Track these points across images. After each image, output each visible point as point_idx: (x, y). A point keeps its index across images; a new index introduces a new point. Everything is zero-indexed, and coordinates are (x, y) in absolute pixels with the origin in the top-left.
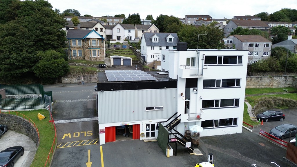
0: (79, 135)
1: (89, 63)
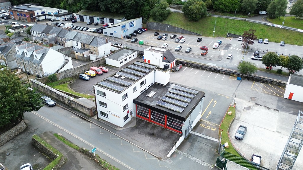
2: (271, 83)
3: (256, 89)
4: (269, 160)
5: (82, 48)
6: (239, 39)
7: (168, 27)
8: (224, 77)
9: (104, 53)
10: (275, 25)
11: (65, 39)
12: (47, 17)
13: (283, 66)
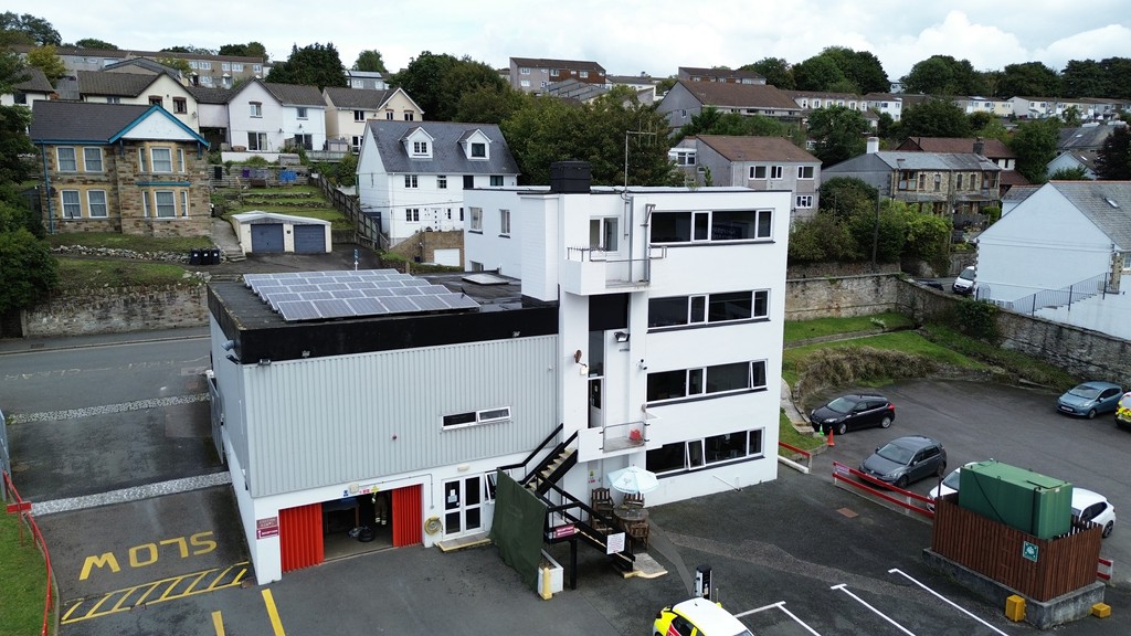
0: (154, 557)
1: (145, 244)
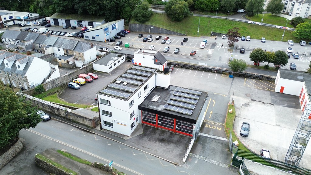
2: (261, 78)
3: (249, 86)
4: (276, 153)
5: (65, 54)
6: (223, 38)
7: (152, 28)
8: (216, 76)
9: (90, 59)
10: (255, 22)
11: (45, 46)
12: (16, 22)
13: (269, 62)
